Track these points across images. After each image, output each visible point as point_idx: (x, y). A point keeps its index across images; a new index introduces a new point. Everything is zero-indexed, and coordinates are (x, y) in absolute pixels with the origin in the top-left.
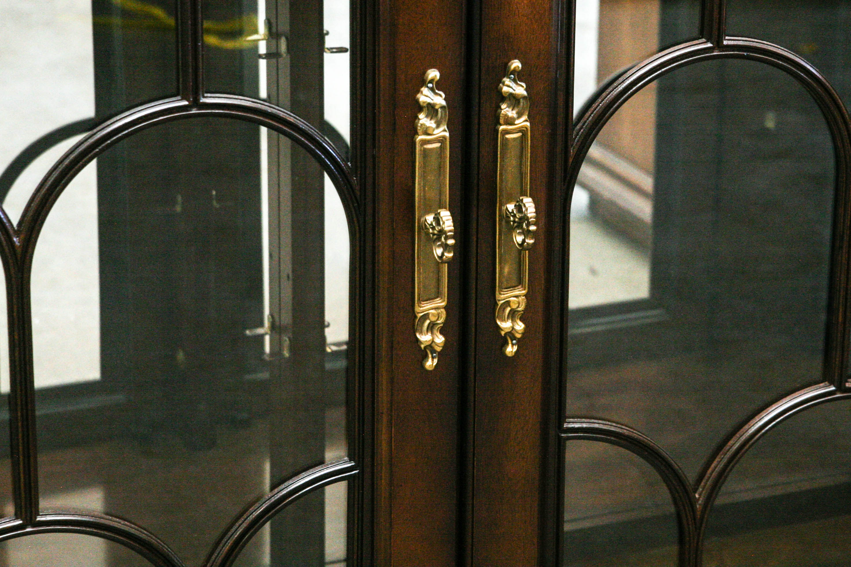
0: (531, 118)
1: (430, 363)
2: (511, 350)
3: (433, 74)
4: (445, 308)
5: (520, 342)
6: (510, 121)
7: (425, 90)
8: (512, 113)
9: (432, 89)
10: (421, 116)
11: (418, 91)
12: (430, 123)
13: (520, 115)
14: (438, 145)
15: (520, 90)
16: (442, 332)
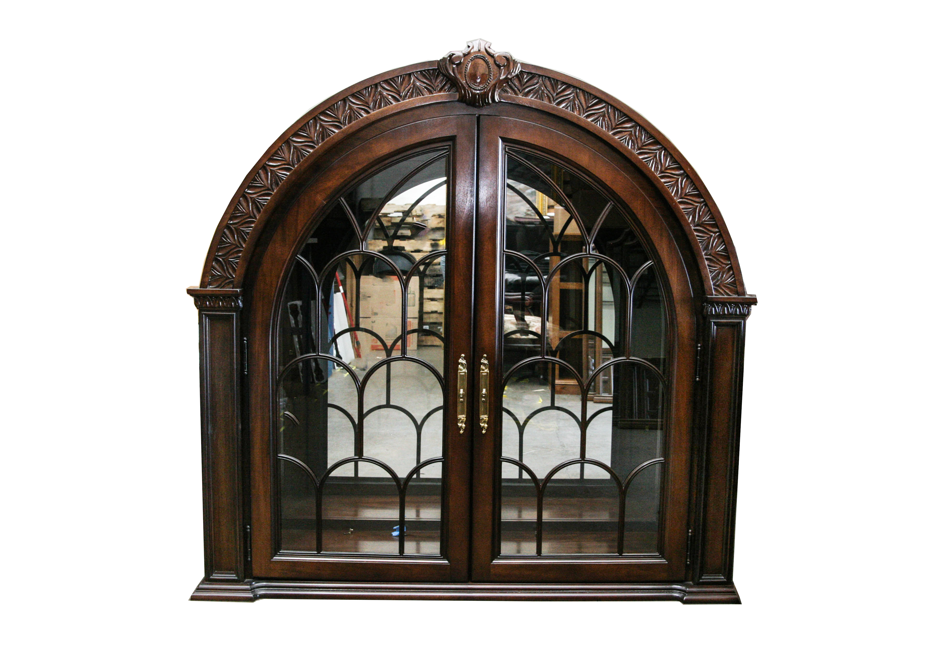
0: (489, 370)
1: (462, 432)
2: (484, 432)
3: (463, 355)
4: (466, 417)
5: (486, 430)
6: (483, 370)
7: (460, 359)
8: (484, 368)
9: (462, 359)
10: (459, 366)
11: (459, 359)
12: (462, 368)
13: (486, 368)
14: (464, 374)
15: (486, 362)
16: (465, 424)
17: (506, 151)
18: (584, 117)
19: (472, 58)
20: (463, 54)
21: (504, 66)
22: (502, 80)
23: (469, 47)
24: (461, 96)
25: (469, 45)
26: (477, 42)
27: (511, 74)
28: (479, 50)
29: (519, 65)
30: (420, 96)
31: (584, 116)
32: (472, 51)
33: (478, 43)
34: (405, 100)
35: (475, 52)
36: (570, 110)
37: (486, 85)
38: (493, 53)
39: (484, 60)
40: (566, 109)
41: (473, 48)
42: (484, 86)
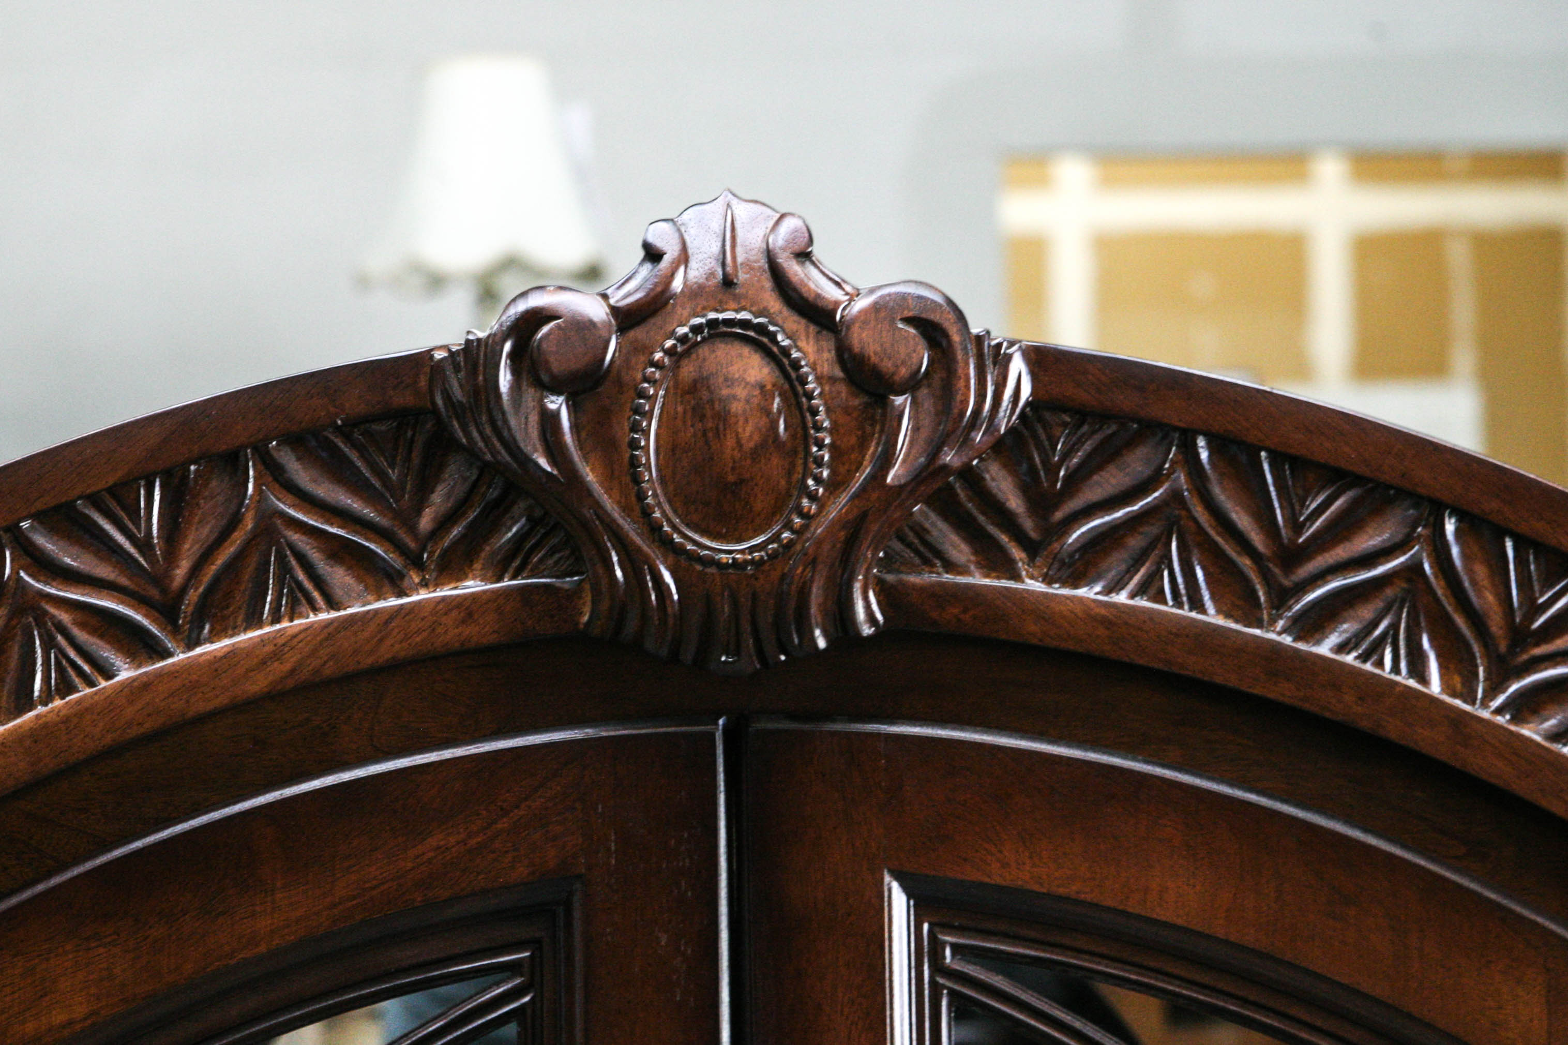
17: (938, 967)
18: (1499, 711)
19: (683, 339)
20: (615, 311)
21: (912, 385)
22: (899, 489)
23: (652, 254)
24: (605, 605)
25: (658, 242)
26: (714, 217)
27: (967, 440)
28: (728, 283)
29: (1018, 366)
30: (315, 609)
31: (1500, 700)
32: (677, 285)
33: (716, 225)
34: (198, 643)
35: (694, 293)
36: (1396, 669)
37: (788, 526)
38: (832, 293)
39: (768, 353)
40: (1364, 657)
41: (684, 258)
42: (776, 538)
